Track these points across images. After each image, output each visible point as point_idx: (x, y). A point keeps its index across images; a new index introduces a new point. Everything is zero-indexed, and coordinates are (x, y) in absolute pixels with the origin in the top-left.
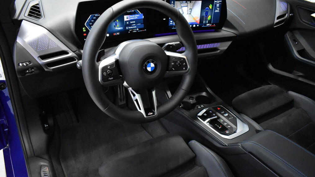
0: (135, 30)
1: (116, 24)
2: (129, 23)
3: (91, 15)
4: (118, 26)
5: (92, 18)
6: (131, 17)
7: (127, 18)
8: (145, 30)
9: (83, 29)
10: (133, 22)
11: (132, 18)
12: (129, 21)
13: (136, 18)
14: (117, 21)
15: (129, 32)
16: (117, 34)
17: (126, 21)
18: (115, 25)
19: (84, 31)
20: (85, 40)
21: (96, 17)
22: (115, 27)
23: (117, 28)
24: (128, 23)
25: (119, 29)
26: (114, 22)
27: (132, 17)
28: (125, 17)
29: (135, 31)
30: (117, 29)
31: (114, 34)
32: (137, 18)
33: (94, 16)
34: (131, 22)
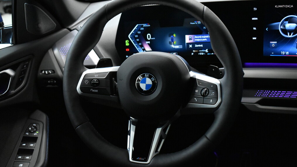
0: (202, 52)
1: (172, 40)
2: (193, 46)
3: (137, 25)
4: (175, 43)
5: (139, 29)
6: (196, 39)
7: (190, 39)
9: (126, 42)
10: (200, 46)
11: (198, 40)
12: (193, 44)
13: (203, 40)
14: (175, 35)
15: (192, 54)
17: (188, 44)
18: (170, 40)
19: (127, 44)
20: (127, 57)
21: (144, 27)
22: (170, 43)
23: (173, 46)
24: (191, 46)
25: (177, 47)
26: (170, 36)
27: (198, 38)
28: (187, 37)
29: (203, 54)
32: (206, 40)
33: (142, 26)
34: (196, 46)
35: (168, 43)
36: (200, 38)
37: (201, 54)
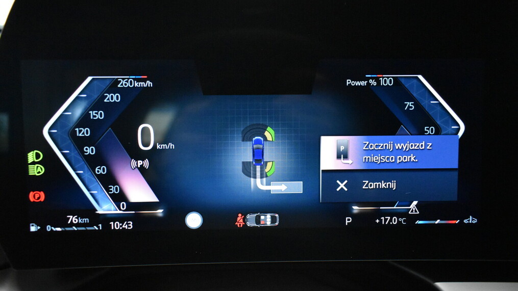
0: (392, 214)
1: (258, 156)
3: (89, 79)
4: (270, 168)
5: (95, 96)
7: (342, 155)
8: (471, 220)
9: (31, 157)
10: (383, 185)
14: (270, 134)
15: (348, 220)
16: (258, 220)
18: (249, 158)
19: (36, 170)
21: (124, 92)
22: (248, 170)
23: (259, 184)
25: (280, 188)
26: (246, 138)
29: (395, 221)
30: (264, 188)
31: (240, 218)
33: (113, 87)
34: (368, 185)
35: (240, 167)
36: (384, 151)
37: (385, 220)
